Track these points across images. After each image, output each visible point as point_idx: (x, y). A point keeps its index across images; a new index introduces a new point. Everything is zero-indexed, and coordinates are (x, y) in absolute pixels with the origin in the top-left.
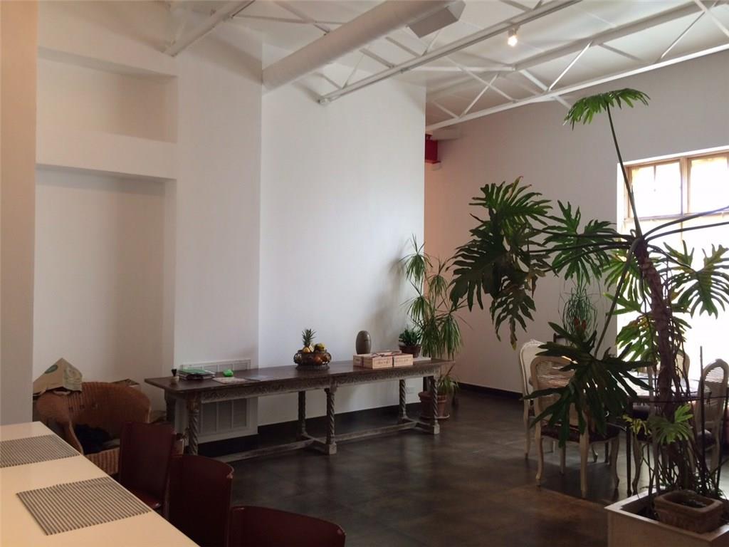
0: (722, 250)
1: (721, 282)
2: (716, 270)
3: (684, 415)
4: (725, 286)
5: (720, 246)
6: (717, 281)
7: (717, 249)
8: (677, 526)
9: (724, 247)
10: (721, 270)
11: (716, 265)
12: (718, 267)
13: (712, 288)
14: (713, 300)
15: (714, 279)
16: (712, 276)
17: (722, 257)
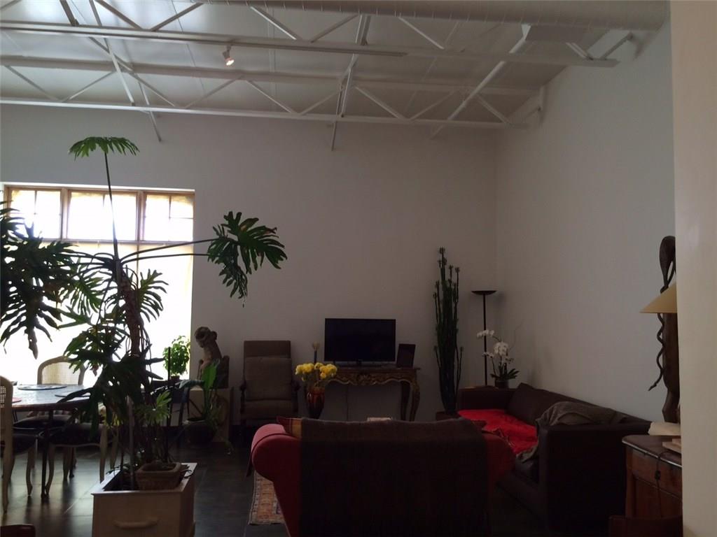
0: (156, 274)
1: (150, 299)
2: (149, 290)
3: (164, 400)
4: (153, 302)
5: (155, 271)
6: (148, 299)
7: (151, 274)
8: (154, 489)
9: (158, 272)
10: (152, 290)
11: (150, 285)
12: (150, 288)
13: (143, 304)
14: (142, 314)
15: (146, 297)
16: (146, 295)
17: (155, 279)
